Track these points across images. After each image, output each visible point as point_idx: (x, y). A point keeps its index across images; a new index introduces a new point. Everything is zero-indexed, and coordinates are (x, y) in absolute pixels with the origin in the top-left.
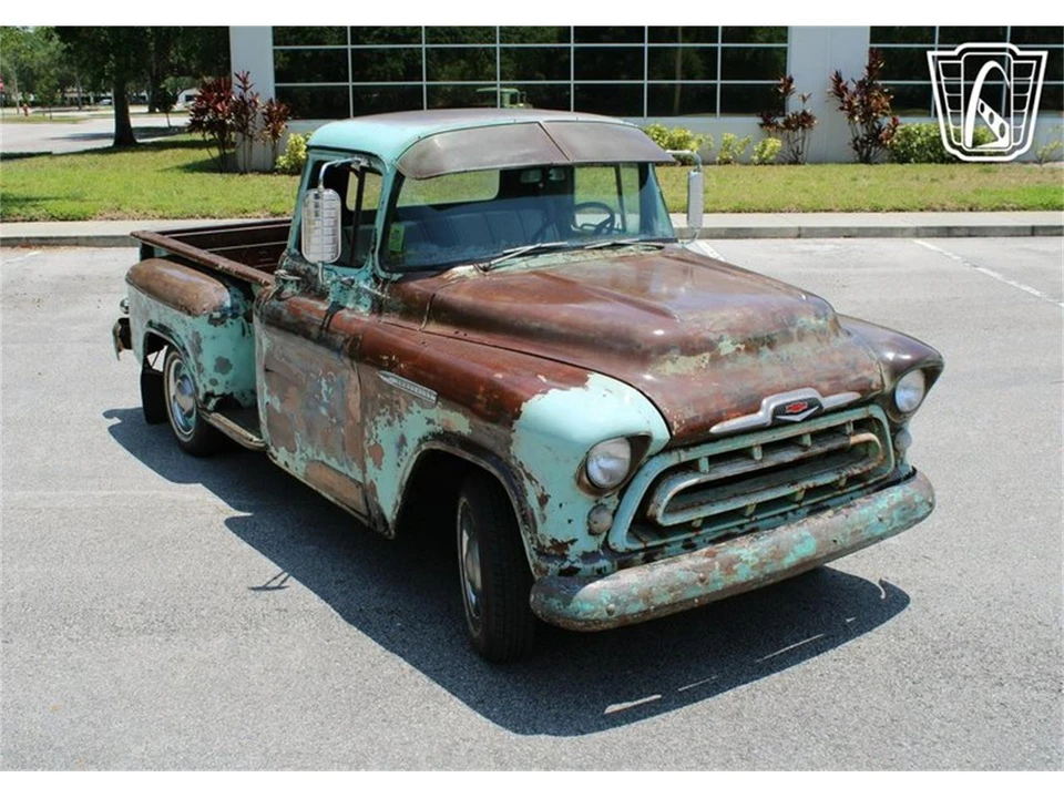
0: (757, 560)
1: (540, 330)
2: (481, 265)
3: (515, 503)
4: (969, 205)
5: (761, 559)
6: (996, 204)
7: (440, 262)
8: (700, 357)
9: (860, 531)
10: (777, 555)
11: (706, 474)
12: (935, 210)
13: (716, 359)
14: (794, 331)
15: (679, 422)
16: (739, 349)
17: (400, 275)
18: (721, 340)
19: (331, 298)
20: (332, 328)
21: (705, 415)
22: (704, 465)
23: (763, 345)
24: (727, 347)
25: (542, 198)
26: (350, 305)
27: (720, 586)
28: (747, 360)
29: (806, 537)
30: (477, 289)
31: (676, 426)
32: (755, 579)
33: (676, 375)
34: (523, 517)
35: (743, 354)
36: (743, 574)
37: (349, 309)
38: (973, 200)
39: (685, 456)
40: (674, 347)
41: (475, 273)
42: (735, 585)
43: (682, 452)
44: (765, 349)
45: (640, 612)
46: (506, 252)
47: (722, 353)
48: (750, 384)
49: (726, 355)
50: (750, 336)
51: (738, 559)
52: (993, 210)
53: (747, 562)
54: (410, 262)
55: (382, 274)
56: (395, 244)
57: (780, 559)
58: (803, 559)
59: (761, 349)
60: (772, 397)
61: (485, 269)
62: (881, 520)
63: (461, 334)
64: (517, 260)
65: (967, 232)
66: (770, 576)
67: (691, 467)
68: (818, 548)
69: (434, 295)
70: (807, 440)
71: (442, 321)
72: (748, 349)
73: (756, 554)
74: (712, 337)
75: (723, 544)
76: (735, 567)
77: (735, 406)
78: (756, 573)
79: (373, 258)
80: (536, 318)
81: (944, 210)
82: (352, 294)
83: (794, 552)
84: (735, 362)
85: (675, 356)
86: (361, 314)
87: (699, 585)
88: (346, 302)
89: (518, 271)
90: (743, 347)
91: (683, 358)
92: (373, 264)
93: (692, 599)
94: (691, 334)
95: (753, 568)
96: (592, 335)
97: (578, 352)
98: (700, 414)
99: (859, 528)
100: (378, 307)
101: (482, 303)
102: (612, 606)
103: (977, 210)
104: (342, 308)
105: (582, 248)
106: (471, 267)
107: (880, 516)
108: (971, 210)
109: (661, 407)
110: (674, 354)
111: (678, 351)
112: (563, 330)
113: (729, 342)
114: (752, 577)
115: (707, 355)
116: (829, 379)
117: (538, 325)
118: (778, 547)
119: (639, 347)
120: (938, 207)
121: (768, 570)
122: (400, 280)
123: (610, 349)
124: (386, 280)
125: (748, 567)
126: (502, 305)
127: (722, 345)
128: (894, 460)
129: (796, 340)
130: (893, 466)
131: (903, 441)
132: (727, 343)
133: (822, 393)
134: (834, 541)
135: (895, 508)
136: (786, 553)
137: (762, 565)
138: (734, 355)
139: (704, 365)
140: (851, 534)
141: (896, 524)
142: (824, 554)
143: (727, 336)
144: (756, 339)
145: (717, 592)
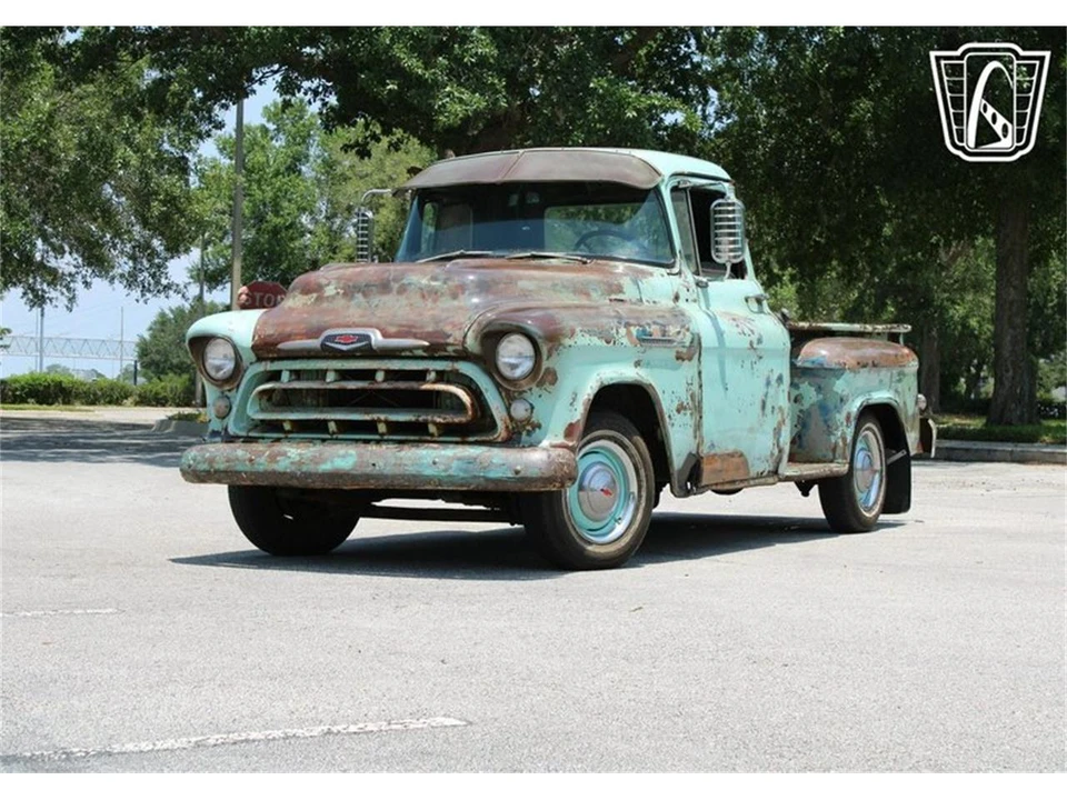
0: (298, 458)
5: (302, 459)
8: (310, 296)
9: (405, 465)
10: (316, 460)
11: (286, 382)
13: (320, 299)
14: (395, 286)
15: (259, 336)
16: (338, 293)
18: (328, 285)
21: (280, 334)
22: (285, 376)
23: (358, 292)
24: (330, 291)
27: (261, 468)
28: (341, 302)
29: (350, 455)
32: (291, 473)
35: (340, 297)
36: (282, 465)
39: (270, 367)
42: (274, 473)
43: (269, 363)
44: (359, 296)
45: (204, 471)
47: (326, 294)
49: (328, 297)
50: (351, 284)
51: (284, 454)
53: (289, 457)
57: (317, 463)
59: (356, 295)
62: (434, 463)
66: (308, 475)
67: (276, 376)
70: (380, 376)
72: (344, 294)
73: (300, 454)
76: (278, 458)
78: (293, 468)
83: (332, 462)
85: (296, 294)
87: (247, 463)
90: (342, 292)
91: (300, 296)
93: (240, 472)
95: (292, 463)
98: (277, 333)
99: (407, 463)
102: (192, 462)
107: (437, 460)
110: (296, 292)
111: (299, 291)
113: (334, 286)
114: (288, 470)
115: (315, 295)
116: (401, 326)
118: (320, 455)
121: (304, 469)
125: (288, 461)
127: (327, 289)
128: (507, 427)
129: (395, 292)
130: (501, 432)
131: (519, 410)
132: (332, 287)
133: (385, 335)
134: (374, 465)
135: (459, 459)
136: (324, 461)
137: (300, 463)
138: (333, 297)
139: (309, 303)
140: (395, 465)
141: (451, 472)
142: (359, 472)
143: (333, 282)
144: (354, 287)
145: (258, 472)
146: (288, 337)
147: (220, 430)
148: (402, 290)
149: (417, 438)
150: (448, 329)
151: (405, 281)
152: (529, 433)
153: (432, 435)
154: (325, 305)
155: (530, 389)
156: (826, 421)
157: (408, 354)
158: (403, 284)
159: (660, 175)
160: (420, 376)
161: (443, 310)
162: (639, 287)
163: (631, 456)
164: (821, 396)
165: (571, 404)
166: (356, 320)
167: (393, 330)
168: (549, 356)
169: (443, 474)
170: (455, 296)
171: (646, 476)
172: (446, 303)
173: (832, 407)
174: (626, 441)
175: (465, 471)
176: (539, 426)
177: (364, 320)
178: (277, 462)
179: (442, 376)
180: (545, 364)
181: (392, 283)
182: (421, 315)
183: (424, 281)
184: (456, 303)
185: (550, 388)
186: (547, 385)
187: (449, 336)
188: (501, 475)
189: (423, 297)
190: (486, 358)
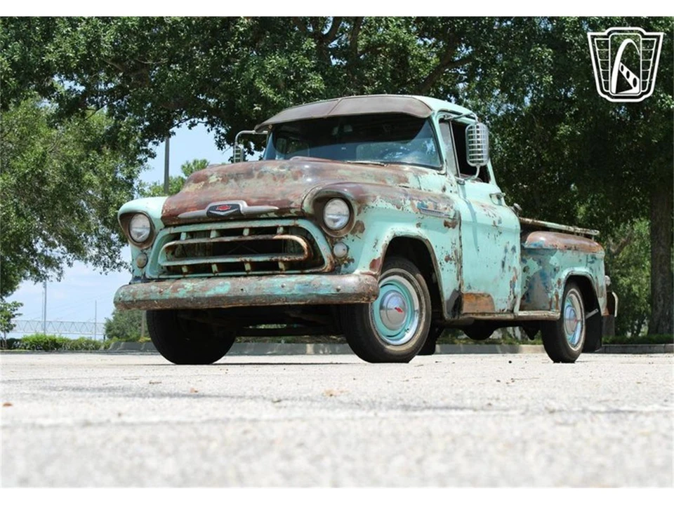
0: (192, 288)
5: (194, 288)
8: (200, 184)
9: (264, 289)
10: (204, 289)
11: (184, 239)
13: (206, 185)
14: (256, 173)
15: (166, 211)
16: (218, 180)
18: (212, 175)
21: (179, 208)
22: (183, 236)
23: (232, 178)
24: (213, 179)
27: (167, 297)
28: (221, 185)
29: (226, 284)
31: (164, 212)
32: (187, 298)
33: (187, 192)
36: (181, 294)
39: (173, 230)
42: (176, 299)
43: (172, 228)
44: (232, 181)
47: (210, 182)
50: (227, 174)
51: (183, 287)
53: (186, 289)
57: (205, 291)
58: (218, 295)
59: (230, 180)
62: (283, 287)
66: (198, 299)
67: (177, 236)
68: (230, 290)
70: (246, 232)
72: (223, 180)
73: (193, 286)
74: (209, 174)
76: (178, 290)
78: (188, 295)
83: (214, 290)
84: (214, 186)
87: (158, 294)
90: (220, 179)
91: (193, 184)
93: (153, 300)
95: (188, 292)
99: (265, 287)
102: (121, 296)
107: (285, 284)
109: (165, 204)
111: (192, 181)
114: (185, 297)
115: (203, 183)
116: (260, 198)
118: (207, 286)
121: (196, 295)
125: (185, 291)
127: (211, 178)
128: (331, 262)
129: (256, 177)
130: (327, 265)
131: (339, 250)
132: (214, 177)
133: (249, 204)
134: (242, 290)
135: (300, 283)
136: (209, 289)
137: (193, 291)
138: (215, 183)
139: (199, 188)
140: (256, 289)
141: (294, 292)
142: (232, 295)
143: (216, 173)
144: (229, 175)
145: (166, 300)
146: (185, 210)
147: (140, 275)
148: (261, 176)
149: (271, 272)
150: (291, 198)
151: (263, 170)
152: (346, 266)
153: (281, 270)
154: (210, 188)
155: (347, 236)
156: (544, 284)
157: (265, 216)
158: (262, 172)
159: (431, 110)
160: (273, 230)
161: (288, 187)
162: (419, 181)
163: (415, 288)
164: (541, 267)
165: (374, 247)
166: (230, 195)
167: (254, 201)
168: (359, 212)
169: (288, 293)
170: (295, 178)
171: (426, 301)
172: (290, 182)
173: (548, 274)
174: (412, 277)
175: (304, 290)
176: (352, 260)
177: (236, 196)
178: (178, 292)
179: (287, 230)
180: (356, 218)
181: (254, 172)
182: (273, 190)
183: (276, 169)
184: (296, 182)
185: (360, 235)
186: (357, 233)
187: (292, 203)
188: (327, 292)
189: (275, 179)
190: (317, 217)
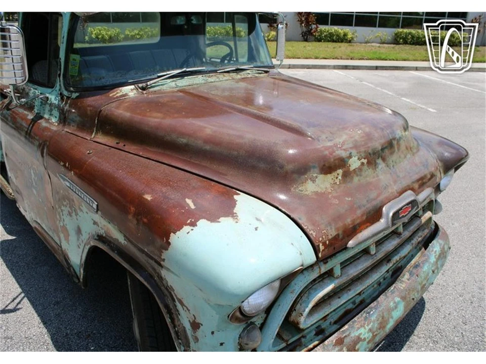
0: (371, 335)
1: (187, 145)
2: (140, 85)
3: (168, 320)
4: (351, 57)
5: (373, 333)
6: (361, 57)
7: (108, 83)
8: (335, 174)
9: (425, 285)
10: (383, 324)
11: (339, 277)
12: (338, 59)
13: (347, 175)
15: (324, 244)
16: (363, 164)
17: (77, 94)
18: (350, 157)
19: (36, 110)
20: (32, 134)
21: (344, 232)
22: (337, 271)
23: (378, 158)
24: (354, 163)
25: (186, 36)
26: (46, 116)
28: (368, 172)
29: (399, 302)
30: (135, 105)
31: (322, 248)
33: (316, 193)
34: (177, 333)
35: (366, 167)
37: (45, 119)
38: (352, 55)
39: (324, 268)
40: (314, 167)
41: (135, 91)
43: (323, 266)
44: (379, 161)
46: (159, 75)
47: (352, 168)
48: (373, 195)
49: (354, 170)
50: (371, 151)
51: (359, 340)
52: (359, 59)
53: (365, 339)
54: (87, 83)
55: (65, 93)
56: (74, 70)
57: (384, 327)
58: (397, 320)
59: (377, 161)
60: (389, 204)
61: (143, 89)
62: (433, 272)
63: (121, 145)
64: (169, 81)
65: (352, 68)
68: (405, 307)
69: (101, 111)
71: (106, 133)
72: (369, 163)
73: (370, 330)
74: (344, 154)
75: (346, 327)
76: (357, 347)
77: (364, 218)
78: (370, 346)
79: (60, 81)
80: (183, 134)
81: (341, 59)
82: (47, 107)
83: (392, 318)
84: (361, 175)
85: (315, 175)
86: (52, 124)
88: (44, 113)
89: (169, 90)
90: (365, 161)
91: (321, 177)
92: (60, 85)
94: (327, 153)
95: (368, 342)
96: (236, 153)
97: (222, 169)
98: (340, 232)
99: (424, 282)
100: (64, 119)
101: (137, 118)
103: (354, 59)
104: (42, 118)
105: (215, 71)
106: (133, 87)
108: (351, 59)
109: (308, 231)
110: (314, 173)
111: (317, 170)
112: (208, 147)
113: (356, 158)
115: (340, 171)
117: (184, 141)
119: (282, 167)
120: (339, 58)
121: (377, 339)
122: (77, 97)
123: (253, 168)
124: (68, 98)
125: (365, 343)
126: (154, 120)
127: (351, 161)
129: (396, 150)
132: (355, 159)
133: (416, 193)
134: (413, 298)
136: (387, 322)
137: (374, 337)
138: (360, 169)
139: (338, 181)
140: (421, 289)
143: (354, 152)
144: (374, 153)
146: (353, 231)
151: (397, 137)
154: (356, 179)
158: (398, 140)
181: (393, 142)
